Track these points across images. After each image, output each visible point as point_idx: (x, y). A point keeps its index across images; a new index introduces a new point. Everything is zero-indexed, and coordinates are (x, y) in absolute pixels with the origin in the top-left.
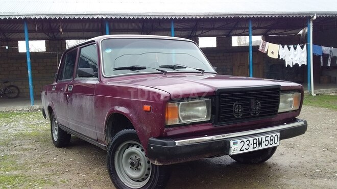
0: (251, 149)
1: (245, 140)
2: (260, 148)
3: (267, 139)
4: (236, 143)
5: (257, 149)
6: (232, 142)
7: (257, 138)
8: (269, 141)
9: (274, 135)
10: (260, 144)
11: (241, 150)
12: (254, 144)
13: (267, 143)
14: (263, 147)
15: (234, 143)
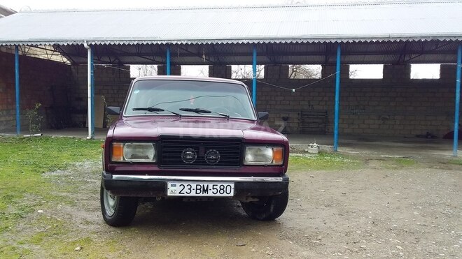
0: (193, 194)
1: (185, 184)
2: (205, 195)
3: (215, 187)
4: (175, 186)
5: (201, 195)
6: (169, 184)
7: (202, 185)
8: (219, 189)
9: (225, 185)
10: (206, 191)
11: (180, 193)
12: (197, 189)
13: (215, 191)
14: (210, 194)
15: (172, 185)
